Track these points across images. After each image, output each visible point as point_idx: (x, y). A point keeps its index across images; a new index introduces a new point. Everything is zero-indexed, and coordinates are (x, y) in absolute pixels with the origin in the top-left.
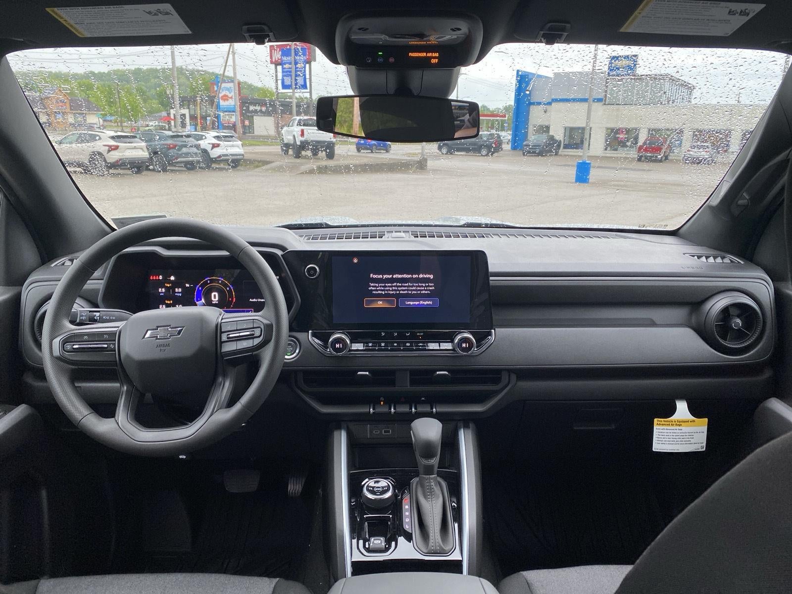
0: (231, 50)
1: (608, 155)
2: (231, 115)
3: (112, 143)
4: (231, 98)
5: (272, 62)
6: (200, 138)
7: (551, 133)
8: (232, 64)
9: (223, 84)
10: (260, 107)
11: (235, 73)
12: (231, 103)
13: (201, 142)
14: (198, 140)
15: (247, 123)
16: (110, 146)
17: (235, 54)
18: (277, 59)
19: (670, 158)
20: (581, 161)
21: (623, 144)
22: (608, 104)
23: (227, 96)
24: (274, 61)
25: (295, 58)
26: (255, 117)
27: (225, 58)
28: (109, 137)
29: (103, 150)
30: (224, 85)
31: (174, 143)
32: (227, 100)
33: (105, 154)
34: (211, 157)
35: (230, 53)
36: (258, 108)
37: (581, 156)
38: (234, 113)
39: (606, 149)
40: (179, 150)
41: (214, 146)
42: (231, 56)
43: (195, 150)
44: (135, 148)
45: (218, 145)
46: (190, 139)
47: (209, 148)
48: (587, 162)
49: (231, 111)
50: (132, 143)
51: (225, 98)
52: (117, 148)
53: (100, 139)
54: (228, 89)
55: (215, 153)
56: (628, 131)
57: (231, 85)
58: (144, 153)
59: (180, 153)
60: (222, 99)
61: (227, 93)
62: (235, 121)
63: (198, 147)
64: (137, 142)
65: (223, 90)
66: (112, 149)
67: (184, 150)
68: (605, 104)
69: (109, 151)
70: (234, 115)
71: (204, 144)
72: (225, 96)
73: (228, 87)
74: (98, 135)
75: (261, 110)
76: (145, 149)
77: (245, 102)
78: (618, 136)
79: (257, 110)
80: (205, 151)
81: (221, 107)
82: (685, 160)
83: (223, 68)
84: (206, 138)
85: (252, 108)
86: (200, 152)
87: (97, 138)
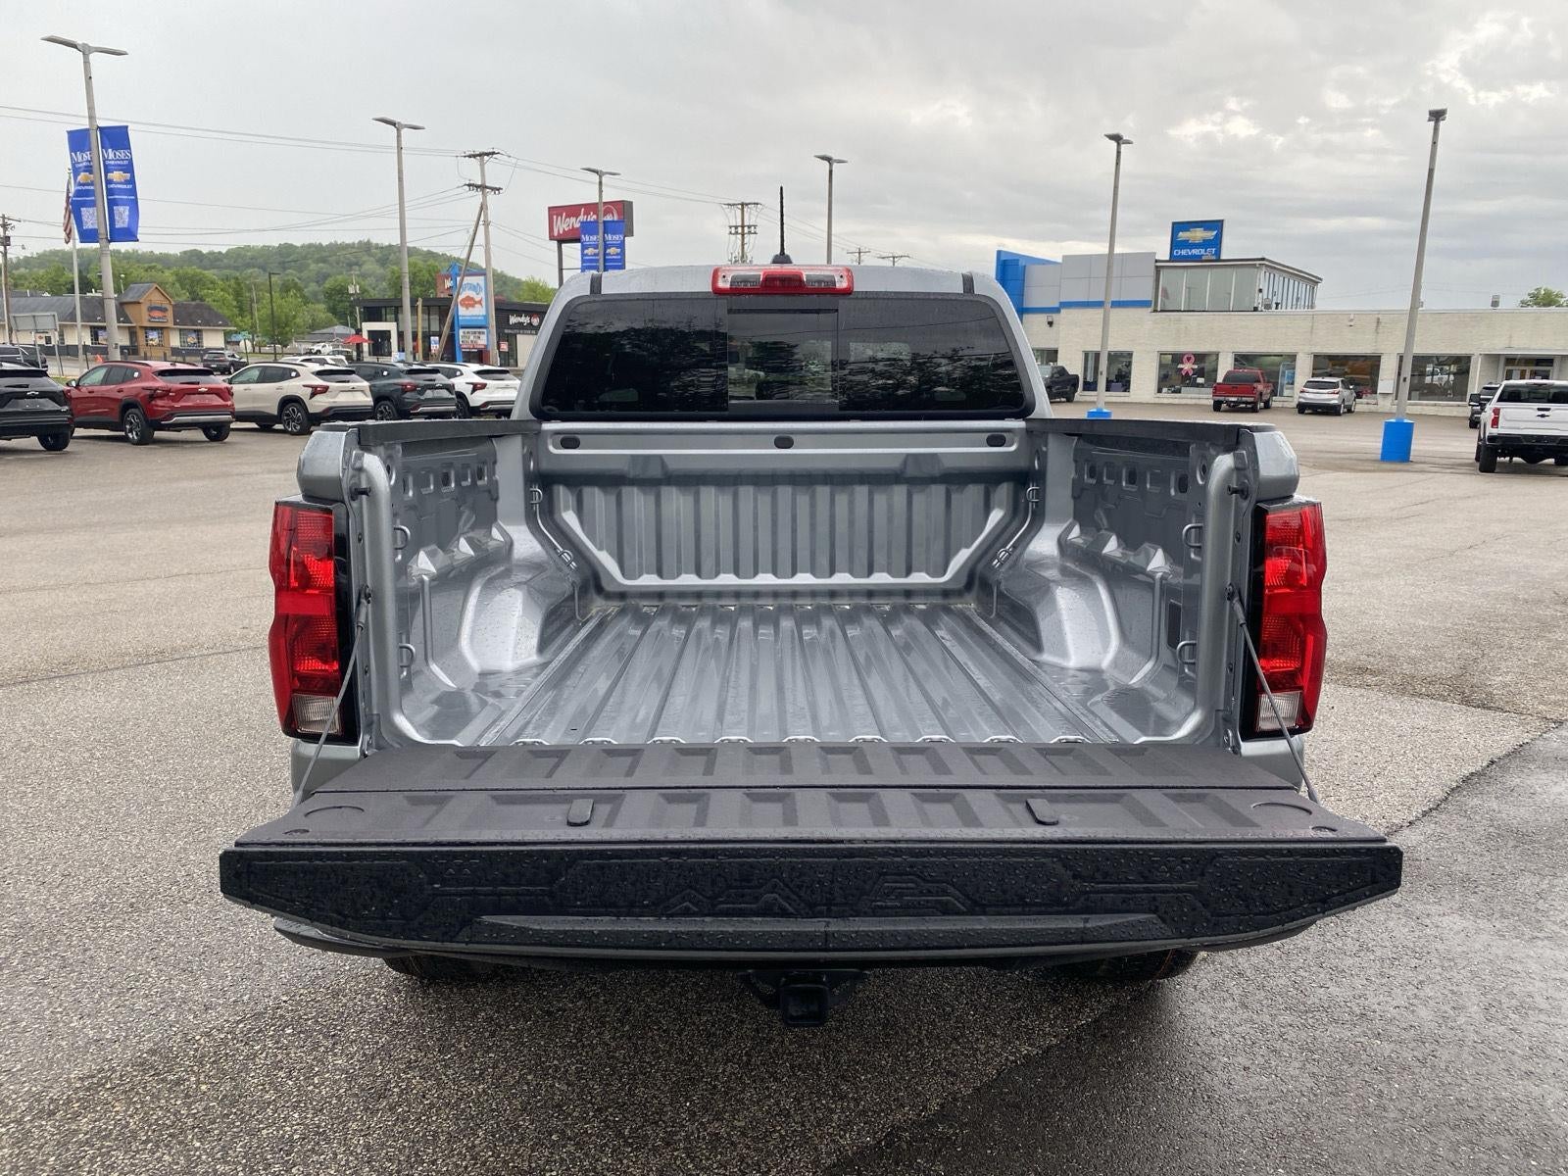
0: (482, 219)
1: (1165, 401)
2: (479, 333)
3: (318, 382)
4: (480, 302)
5: (552, 238)
6: (452, 374)
7: (1060, 363)
8: (483, 242)
9: (466, 278)
10: (528, 318)
11: (488, 261)
12: (478, 311)
13: (453, 381)
14: (449, 378)
15: (504, 347)
16: (314, 388)
17: (488, 224)
18: (561, 232)
19: (1274, 404)
20: (1095, 410)
21: (1188, 381)
22: (1161, 311)
23: (472, 299)
24: (556, 234)
25: (604, 237)
26: (518, 336)
27: (471, 232)
28: (313, 373)
29: (304, 394)
30: (468, 280)
31: (413, 381)
32: (473, 306)
33: (306, 399)
34: (471, 405)
35: (481, 223)
36: (525, 320)
37: (1094, 402)
38: (485, 330)
39: (1160, 391)
40: (422, 392)
41: (476, 387)
42: (481, 228)
43: (445, 394)
44: (353, 390)
45: (484, 386)
46: (439, 375)
47: (467, 390)
48: (1105, 410)
49: (477, 326)
50: (348, 382)
51: (470, 302)
52: (325, 389)
53: (298, 375)
54: (474, 288)
55: (477, 399)
56: (1200, 357)
57: (480, 280)
58: (366, 399)
59: (422, 398)
60: (462, 305)
61: (472, 294)
62: (485, 343)
63: (449, 388)
64: (355, 382)
65: (464, 290)
66: (316, 391)
67: (429, 394)
68: (1155, 311)
69: (313, 395)
70: (483, 333)
71: (461, 384)
72: (468, 298)
73: (475, 284)
74: (295, 371)
75: (531, 324)
76: (369, 393)
77: (503, 310)
78: (1180, 366)
79: (523, 323)
80: (461, 396)
81: (460, 318)
82: (1302, 408)
83: (467, 249)
84: (462, 374)
85: (513, 320)
86: (454, 396)
87: (293, 374)
